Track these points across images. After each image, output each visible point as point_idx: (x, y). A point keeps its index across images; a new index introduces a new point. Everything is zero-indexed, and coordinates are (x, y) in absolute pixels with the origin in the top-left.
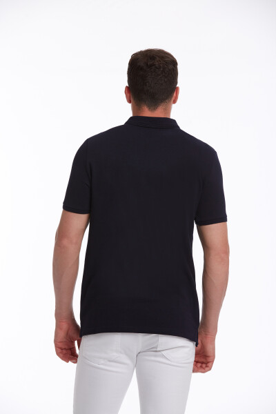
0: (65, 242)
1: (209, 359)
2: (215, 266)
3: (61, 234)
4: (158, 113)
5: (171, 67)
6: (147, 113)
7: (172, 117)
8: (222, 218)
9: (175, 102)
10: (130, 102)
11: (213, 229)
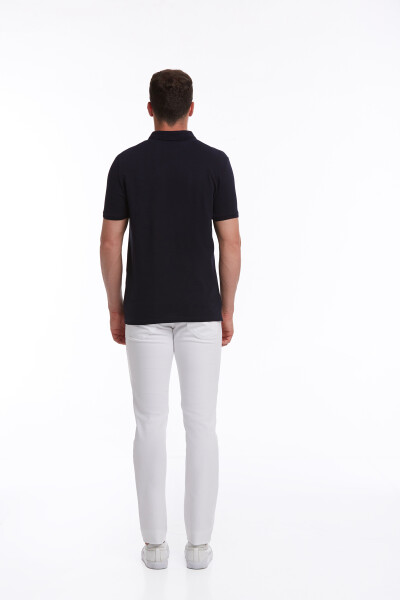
0: (107, 245)
1: (229, 334)
2: (229, 255)
3: (105, 238)
4: (176, 127)
5: (186, 87)
6: (167, 128)
7: (189, 129)
8: (234, 214)
9: (190, 115)
10: (152, 115)
11: (226, 224)
